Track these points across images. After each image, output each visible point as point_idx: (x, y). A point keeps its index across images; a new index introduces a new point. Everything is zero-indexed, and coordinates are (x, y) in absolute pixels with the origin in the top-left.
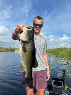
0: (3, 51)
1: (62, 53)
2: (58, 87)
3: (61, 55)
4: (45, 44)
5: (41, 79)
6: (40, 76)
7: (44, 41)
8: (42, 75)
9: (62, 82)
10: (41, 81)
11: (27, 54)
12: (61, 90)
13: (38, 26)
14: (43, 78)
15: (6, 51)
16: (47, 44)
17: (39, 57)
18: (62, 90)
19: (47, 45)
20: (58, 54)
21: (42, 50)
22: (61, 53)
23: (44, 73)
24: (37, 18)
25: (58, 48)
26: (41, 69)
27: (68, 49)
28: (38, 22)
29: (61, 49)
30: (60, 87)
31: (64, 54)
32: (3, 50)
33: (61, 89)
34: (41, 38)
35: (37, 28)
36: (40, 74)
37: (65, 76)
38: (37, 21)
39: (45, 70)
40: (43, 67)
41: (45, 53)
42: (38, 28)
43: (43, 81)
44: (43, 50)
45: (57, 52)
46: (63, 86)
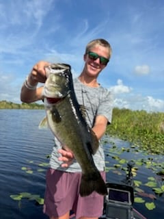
1: (118, 123)
9: (127, 193)
13: (98, 61)
18: (127, 212)
28: (101, 50)
33: (127, 209)
35: (95, 63)
37: (131, 178)
38: (97, 49)
39: (102, 169)
40: (99, 164)
42: (97, 65)
46: (130, 203)
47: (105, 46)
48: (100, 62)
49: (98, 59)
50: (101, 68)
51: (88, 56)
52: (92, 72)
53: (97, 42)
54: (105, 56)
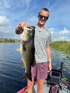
0: (2, 42)
1: (62, 47)
2: (55, 77)
3: (60, 48)
4: (49, 37)
5: (42, 70)
6: (41, 68)
7: (48, 34)
8: (43, 67)
9: (59, 73)
10: (42, 72)
11: (27, 52)
12: (58, 80)
13: (43, 18)
14: (44, 70)
15: (5, 42)
16: (51, 37)
17: (42, 50)
19: (51, 39)
20: (58, 47)
21: (45, 43)
22: (60, 46)
23: (45, 65)
24: (43, 9)
25: (58, 41)
26: (43, 62)
27: (68, 42)
29: (61, 42)
30: (58, 77)
31: (64, 47)
32: (2, 40)
34: (46, 31)
36: (42, 66)
37: (62, 68)
39: (46, 62)
40: (45, 60)
41: (49, 46)
43: (44, 72)
44: (47, 43)
45: (56, 45)
46: (60, 77)
47: (46, 11)
48: (45, 18)
49: (44, 18)
50: (45, 21)
51: (39, 16)
52: (42, 23)
53: (43, 10)
54: (47, 16)
